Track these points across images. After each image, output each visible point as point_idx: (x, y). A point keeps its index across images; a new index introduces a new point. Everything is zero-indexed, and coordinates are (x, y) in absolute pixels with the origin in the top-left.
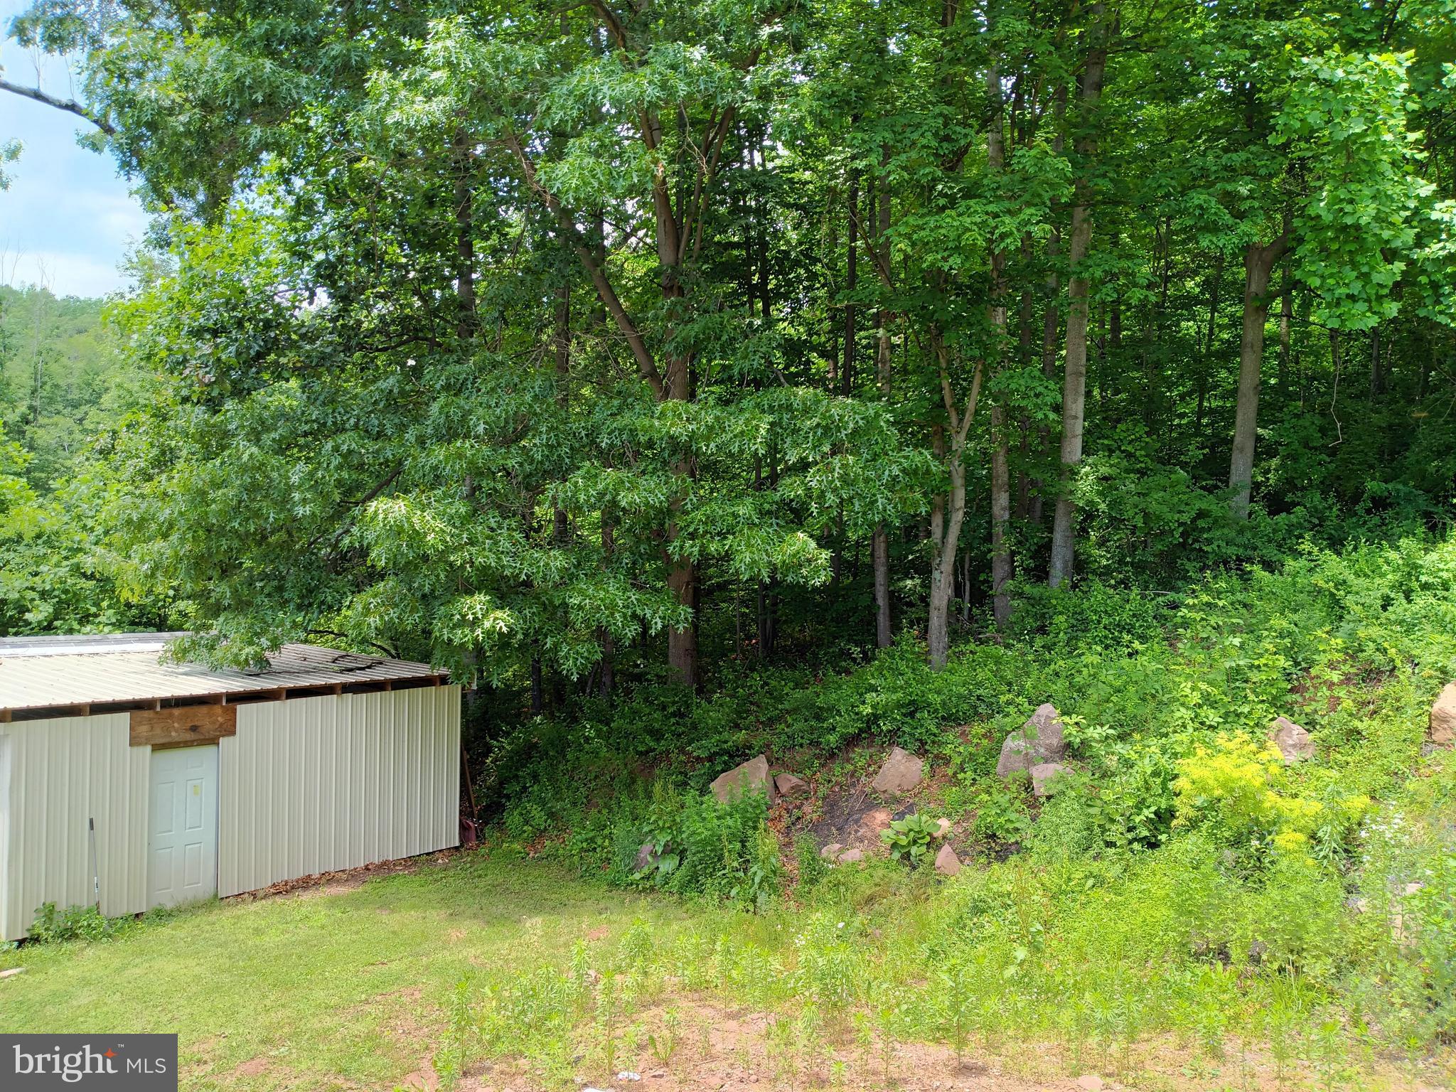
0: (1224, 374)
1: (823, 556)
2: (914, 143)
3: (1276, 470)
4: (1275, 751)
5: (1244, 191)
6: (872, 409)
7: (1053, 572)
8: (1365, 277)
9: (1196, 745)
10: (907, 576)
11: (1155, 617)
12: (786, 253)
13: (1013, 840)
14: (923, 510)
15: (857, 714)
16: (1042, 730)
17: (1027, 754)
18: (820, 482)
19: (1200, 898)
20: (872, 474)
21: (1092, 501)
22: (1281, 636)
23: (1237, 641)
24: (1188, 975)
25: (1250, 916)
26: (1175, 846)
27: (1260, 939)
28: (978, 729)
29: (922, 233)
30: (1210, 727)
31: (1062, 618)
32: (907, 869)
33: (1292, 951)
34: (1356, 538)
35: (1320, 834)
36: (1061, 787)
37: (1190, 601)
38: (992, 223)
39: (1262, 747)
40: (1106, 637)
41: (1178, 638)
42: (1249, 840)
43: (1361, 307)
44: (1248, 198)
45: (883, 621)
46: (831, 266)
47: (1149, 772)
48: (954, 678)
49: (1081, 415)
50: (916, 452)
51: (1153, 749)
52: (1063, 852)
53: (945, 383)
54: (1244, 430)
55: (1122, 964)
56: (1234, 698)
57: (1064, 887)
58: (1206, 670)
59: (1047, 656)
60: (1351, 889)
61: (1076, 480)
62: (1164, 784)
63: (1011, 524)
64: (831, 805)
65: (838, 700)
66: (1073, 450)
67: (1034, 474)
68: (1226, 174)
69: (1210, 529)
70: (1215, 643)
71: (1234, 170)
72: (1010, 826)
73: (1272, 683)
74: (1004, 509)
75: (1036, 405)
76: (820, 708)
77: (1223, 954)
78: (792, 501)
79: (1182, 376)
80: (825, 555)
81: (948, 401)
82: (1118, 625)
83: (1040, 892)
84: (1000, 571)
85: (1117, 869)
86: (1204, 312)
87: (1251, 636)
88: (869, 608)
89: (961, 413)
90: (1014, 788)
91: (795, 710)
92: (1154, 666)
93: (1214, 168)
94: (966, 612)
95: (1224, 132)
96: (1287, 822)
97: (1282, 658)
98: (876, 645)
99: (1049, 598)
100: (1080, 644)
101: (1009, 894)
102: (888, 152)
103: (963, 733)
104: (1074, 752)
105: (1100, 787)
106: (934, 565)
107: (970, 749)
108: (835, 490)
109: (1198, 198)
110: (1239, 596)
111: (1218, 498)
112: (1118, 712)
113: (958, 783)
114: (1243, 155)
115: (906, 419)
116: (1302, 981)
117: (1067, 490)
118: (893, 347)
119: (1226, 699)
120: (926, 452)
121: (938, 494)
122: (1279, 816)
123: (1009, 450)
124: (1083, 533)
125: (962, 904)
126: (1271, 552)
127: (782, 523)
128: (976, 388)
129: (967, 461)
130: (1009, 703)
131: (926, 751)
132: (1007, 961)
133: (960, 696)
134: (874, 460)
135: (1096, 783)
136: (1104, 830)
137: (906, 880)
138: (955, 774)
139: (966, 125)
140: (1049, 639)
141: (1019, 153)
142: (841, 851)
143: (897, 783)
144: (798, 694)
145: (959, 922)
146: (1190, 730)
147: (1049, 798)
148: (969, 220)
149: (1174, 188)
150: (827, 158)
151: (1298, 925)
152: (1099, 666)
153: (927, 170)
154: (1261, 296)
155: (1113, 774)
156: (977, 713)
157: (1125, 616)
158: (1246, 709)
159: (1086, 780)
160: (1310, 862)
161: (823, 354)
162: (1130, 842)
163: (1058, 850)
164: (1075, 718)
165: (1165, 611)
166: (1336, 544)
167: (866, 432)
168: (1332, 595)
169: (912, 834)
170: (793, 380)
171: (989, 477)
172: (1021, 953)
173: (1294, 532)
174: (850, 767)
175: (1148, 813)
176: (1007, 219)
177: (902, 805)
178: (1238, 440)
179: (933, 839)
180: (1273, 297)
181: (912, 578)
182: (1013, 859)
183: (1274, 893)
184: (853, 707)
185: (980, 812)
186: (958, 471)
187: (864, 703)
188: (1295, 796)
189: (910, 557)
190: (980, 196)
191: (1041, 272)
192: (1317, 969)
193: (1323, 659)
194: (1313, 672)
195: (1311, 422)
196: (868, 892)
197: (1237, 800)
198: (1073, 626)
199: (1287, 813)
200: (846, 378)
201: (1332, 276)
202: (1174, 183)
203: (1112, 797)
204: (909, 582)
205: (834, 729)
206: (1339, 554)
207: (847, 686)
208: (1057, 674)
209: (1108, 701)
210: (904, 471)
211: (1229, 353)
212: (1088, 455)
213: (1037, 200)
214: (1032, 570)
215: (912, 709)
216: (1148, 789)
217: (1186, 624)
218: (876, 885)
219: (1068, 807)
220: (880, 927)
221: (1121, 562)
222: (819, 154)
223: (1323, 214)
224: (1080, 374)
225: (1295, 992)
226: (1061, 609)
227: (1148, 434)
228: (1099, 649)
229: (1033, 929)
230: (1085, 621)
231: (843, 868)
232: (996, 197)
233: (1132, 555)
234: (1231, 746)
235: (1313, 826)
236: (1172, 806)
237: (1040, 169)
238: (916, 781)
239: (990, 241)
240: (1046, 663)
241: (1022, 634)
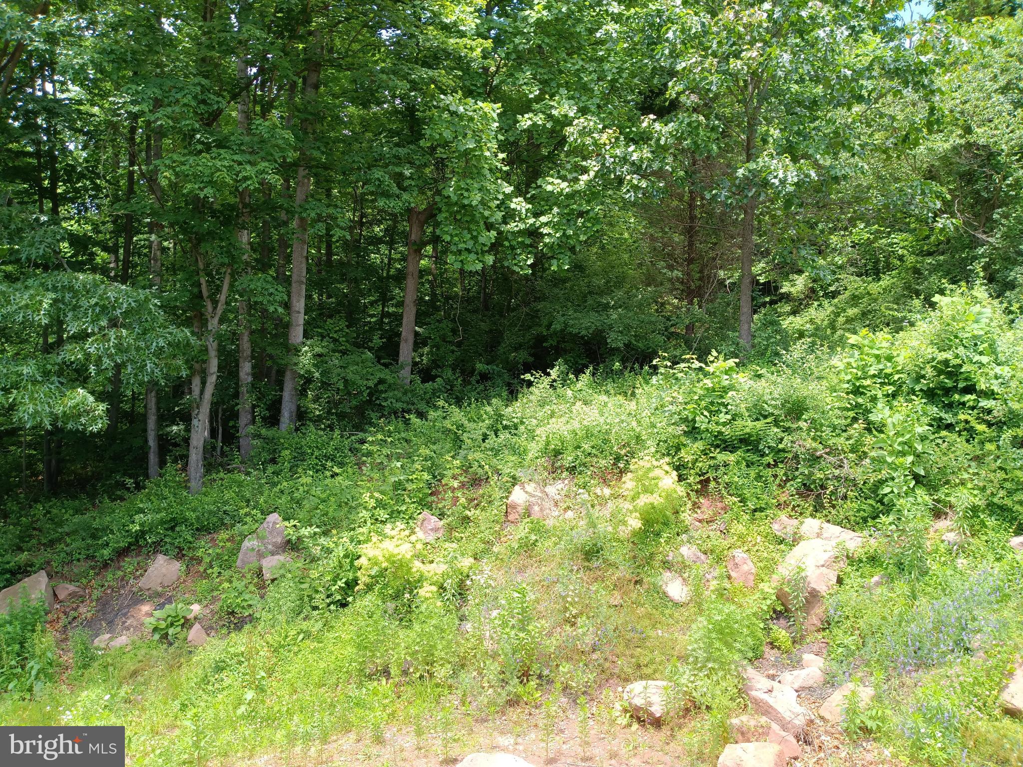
0: (397, 291)
1: (101, 408)
2: (177, 101)
3: (427, 354)
4: (420, 534)
5: (407, 173)
6: (142, 294)
7: (282, 419)
8: (475, 238)
9: (372, 534)
10: (173, 423)
11: (350, 450)
12: (73, 167)
13: (247, 614)
14: (184, 373)
15: (127, 531)
16: (270, 533)
17: (259, 550)
18: (98, 350)
19: (372, 637)
20: (142, 344)
21: (310, 371)
22: (426, 460)
23: (399, 464)
24: (364, 690)
25: (403, 645)
26: (358, 603)
27: (409, 658)
28: (223, 535)
29: (183, 168)
30: (382, 521)
31: (287, 452)
32: (165, 646)
33: (427, 664)
34: (469, 399)
35: (445, 585)
36: (282, 572)
37: (370, 439)
38: (238, 168)
39: (413, 532)
40: (317, 464)
41: (364, 463)
42: (403, 595)
43: (473, 256)
44: (409, 178)
45: (153, 458)
46: (114, 183)
47: (342, 555)
48: (206, 499)
49: (302, 311)
50: (178, 330)
51: (345, 539)
52: (282, 618)
53: (203, 280)
54: (408, 328)
55: (322, 690)
56: (397, 501)
57: (282, 642)
58: (380, 483)
59: (276, 479)
60: (462, 619)
61: (299, 356)
62: (352, 563)
63: (253, 385)
64: (103, 604)
65: (112, 522)
66: (297, 335)
67: (269, 350)
68: (395, 160)
69: (386, 391)
70: (386, 466)
71: (400, 159)
72: (245, 604)
73: (419, 490)
74: (248, 374)
75: (269, 301)
76: (96, 529)
77: (386, 673)
78: (72, 363)
79: (370, 290)
80: (102, 407)
81: (205, 293)
82: (325, 456)
83: (266, 649)
84: (244, 419)
85: (320, 625)
86: (384, 249)
87: (409, 460)
88: (142, 448)
89: (215, 303)
90: (249, 576)
91: (75, 532)
92: (347, 483)
93: (387, 156)
94: (219, 450)
95: (398, 133)
96: (426, 579)
97: (425, 474)
98: (147, 476)
99: (279, 438)
100: (300, 470)
101: (243, 653)
102: (158, 104)
103: (213, 540)
104: (292, 546)
105: (310, 569)
106: (193, 415)
107: (218, 551)
108: (110, 356)
109: (378, 174)
110: (403, 435)
111: (392, 372)
112: (323, 515)
113: (208, 577)
114: (406, 150)
115: (172, 304)
116: (434, 681)
117: (292, 363)
118: (164, 250)
119: (392, 503)
120: (186, 330)
121: (197, 362)
122: (421, 576)
123: (252, 332)
124: (303, 393)
125: (207, 666)
126: (422, 406)
127: (64, 381)
128: (226, 287)
129: (219, 337)
130: (246, 515)
131: (184, 555)
132: (240, 702)
133: (210, 512)
134: (144, 334)
135: (307, 566)
136: (311, 598)
137: (165, 655)
138: (205, 570)
139: (219, 95)
140: (277, 467)
141: (257, 122)
142: (111, 639)
143: (159, 581)
144: (77, 519)
145: (205, 680)
146: (369, 524)
147: (273, 580)
148: (220, 163)
149: (363, 164)
150: (110, 99)
151: (431, 646)
152: (311, 485)
153: (188, 122)
154: (418, 242)
155: (319, 559)
156: (223, 524)
157: (330, 449)
158: (404, 508)
159: (299, 565)
160: (439, 604)
161: (105, 249)
162: (329, 605)
163: (279, 617)
164: (293, 522)
165: (357, 446)
166: (459, 402)
167: (138, 312)
168: (456, 433)
169: (170, 619)
170: (78, 267)
171: (237, 350)
172: (250, 695)
173: (435, 394)
174: (120, 573)
175: (341, 583)
176: (248, 167)
177: (161, 598)
178: (403, 334)
179: (187, 620)
180: (425, 244)
181: (178, 425)
182: (247, 627)
183: (417, 627)
184: (124, 526)
185: (223, 596)
186: (213, 346)
187: (133, 522)
188: (432, 562)
189: (176, 409)
190: (228, 148)
191: (274, 208)
192: (442, 672)
193: (449, 473)
194: (443, 482)
195: (446, 325)
196: (132, 668)
197: (397, 568)
198: (295, 457)
199: (426, 574)
200: (125, 269)
201: (456, 235)
202: (362, 161)
203: (317, 575)
204: (175, 428)
205: (107, 545)
206: (460, 407)
207: (119, 510)
208: (282, 492)
209: (317, 508)
210: (169, 344)
211: (400, 278)
212: (307, 339)
213: (270, 158)
214: (268, 418)
215: (172, 525)
216: (341, 567)
217: (369, 454)
218: (139, 662)
219: (287, 585)
220: (142, 693)
221: (329, 412)
222: (105, 95)
223: (452, 195)
224: (302, 282)
225: (429, 690)
226: (286, 445)
227: (348, 327)
228: (311, 473)
229: (258, 677)
230: (303, 454)
231: (112, 652)
232: (240, 150)
233: (336, 408)
234: (393, 533)
235: (441, 580)
236: (357, 577)
237: (272, 136)
238: (175, 578)
239: (236, 181)
240: (275, 484)
241: (258, 464)
